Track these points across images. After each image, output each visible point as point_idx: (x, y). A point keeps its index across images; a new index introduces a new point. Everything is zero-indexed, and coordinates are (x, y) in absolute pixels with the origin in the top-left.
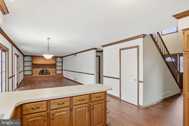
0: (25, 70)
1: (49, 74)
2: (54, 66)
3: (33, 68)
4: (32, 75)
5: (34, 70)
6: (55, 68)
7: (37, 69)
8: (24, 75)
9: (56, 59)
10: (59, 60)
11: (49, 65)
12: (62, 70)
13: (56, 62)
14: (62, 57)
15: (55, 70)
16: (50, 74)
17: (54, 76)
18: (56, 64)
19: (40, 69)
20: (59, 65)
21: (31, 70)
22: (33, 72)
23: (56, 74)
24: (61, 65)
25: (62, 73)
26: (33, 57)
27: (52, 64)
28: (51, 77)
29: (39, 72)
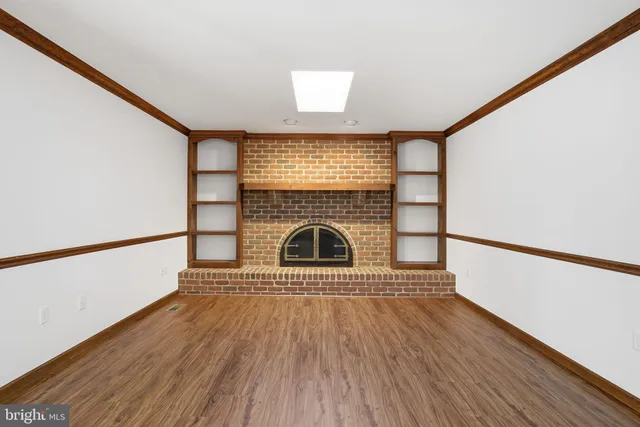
1: (349, 264)
2: (383, 202)
3: (242, 217)
4: (237, 263)
5: (255, 230)
6: (391, 217)
7: (269, 227)
8: (193, 261)
9: (394, 153)
10: (418, 156)
11: (349, 194)
12: (442, 235)
13: (398, 173)
14: (440, 138)
15: (387, 233)
16: (356, 262)
17: (386, 283)
18: (393, 187)
19: (288, 228)
20: (419, 199)
23: (397, 264)
24: (435, 199)
25: (441, 263)
27: (368, 194)
28: (359, 285)
29: (278, 246)
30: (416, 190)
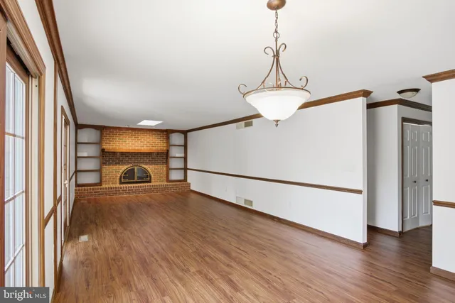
0: (78, 169)
1: (150, 182)
2: (164, 157)
3: (103, 163)
4: (100, 184)
5: (107, 169)
6: (167, 163)
7: (114, 167)
8: (77, 185)
9: (168, 138)
10: (177, 139)
11: (149, 154)
12: (185, 169)
13: (169, 145)
14: (185, 133)
15: (165, 169)
16: (153, 181)
17: (166, 188)
18: (168, 151)
19: (123, 168)
20: (177, 155)
21: (98, 168)
22: (104, 175)
23: (168, 180)
24: (183, 155)
25: (185, 180)
26: (103, 130)
27: (158, 153)
28: (156, 189)
29: (119, 176)
30: (176, 152)
